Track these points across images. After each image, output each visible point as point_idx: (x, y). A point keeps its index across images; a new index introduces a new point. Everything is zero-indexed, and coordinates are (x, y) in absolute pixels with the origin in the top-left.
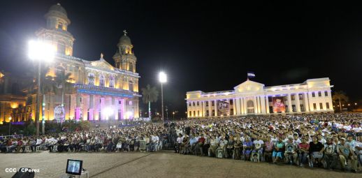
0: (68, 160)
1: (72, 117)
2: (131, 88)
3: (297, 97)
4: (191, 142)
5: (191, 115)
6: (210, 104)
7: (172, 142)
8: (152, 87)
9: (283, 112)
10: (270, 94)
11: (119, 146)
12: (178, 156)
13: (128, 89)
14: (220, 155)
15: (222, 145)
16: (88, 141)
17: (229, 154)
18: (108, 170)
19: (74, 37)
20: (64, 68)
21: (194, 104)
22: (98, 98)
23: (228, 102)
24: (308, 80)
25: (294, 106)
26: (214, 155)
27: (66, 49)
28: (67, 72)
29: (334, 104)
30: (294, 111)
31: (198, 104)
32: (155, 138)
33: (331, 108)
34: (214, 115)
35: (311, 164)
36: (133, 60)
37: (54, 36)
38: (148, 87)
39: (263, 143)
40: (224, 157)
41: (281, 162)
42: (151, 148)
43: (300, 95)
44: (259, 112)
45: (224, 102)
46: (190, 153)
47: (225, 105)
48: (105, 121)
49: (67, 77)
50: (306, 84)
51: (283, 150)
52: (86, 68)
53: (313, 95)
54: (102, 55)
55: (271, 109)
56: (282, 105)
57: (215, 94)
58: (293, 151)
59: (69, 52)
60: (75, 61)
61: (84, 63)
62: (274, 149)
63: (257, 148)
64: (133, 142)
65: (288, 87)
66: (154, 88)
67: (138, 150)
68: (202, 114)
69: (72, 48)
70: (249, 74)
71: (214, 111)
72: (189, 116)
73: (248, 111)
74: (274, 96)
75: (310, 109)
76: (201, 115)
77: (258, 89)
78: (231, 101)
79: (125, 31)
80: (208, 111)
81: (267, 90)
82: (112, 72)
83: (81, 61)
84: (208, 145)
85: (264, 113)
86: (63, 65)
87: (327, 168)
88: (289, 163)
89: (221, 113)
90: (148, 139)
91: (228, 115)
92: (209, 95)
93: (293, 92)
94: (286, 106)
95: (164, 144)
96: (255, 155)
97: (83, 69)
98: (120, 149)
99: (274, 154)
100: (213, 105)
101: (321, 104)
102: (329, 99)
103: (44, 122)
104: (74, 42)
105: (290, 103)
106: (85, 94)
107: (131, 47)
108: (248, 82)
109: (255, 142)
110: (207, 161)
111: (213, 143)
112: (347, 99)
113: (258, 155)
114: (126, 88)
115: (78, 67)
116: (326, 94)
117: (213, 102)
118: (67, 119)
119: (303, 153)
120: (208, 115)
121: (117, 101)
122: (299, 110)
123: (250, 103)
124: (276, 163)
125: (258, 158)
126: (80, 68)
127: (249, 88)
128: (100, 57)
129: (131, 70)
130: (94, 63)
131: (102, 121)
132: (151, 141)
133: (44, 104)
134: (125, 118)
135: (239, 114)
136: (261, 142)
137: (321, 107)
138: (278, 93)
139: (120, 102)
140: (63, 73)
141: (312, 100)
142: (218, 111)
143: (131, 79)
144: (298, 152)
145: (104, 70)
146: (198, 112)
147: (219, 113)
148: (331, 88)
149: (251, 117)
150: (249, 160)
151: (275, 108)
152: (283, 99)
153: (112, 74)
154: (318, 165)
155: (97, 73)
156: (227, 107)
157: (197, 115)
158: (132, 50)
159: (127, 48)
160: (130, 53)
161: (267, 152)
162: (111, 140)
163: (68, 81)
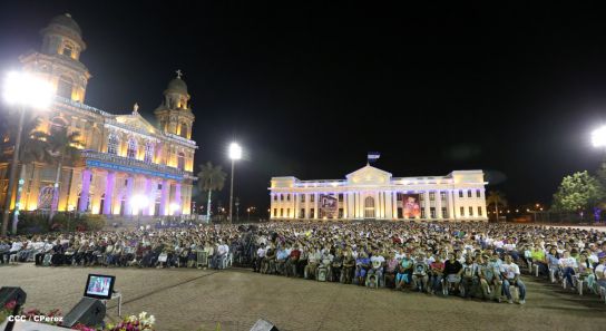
0: (90, 275)
1: (72, 207)
2: (181, 165)
3: (438, 196)
4: (280, 255)
5: (275, 214)
6: (307, 198)
7: (248, 256)
8: (214, 165)
9: (418, 217)
10: (399, 190)
11: (163, 258)
12: (258, 276)
13: (176, 166)
14: (322, 277)
15: (326, 262)
16: (109, 248)
17: (335, 275)
18: (148, 295)
19: (90, 72)
20: (65, 121)
21: (282, 198)
22: (123, 177)
23: (336, 197)
24: (454, 172)
25: (433, 209)
26: (312, 277)
27: (74, 90)
28: (72, 129)
29: (488, 209)
30: (432, 216)
31: (289, 198)
32: (223, 249)
33: (485, 216)
34: (312, 216)
35: (445, 292)
36: (189, 119)
37: (55, 66)
38: (209, 164)
39: (383, 260)
40: (328, 280)
41: (407, 287)
42: (215, 263)
43: (442, 193)
44: (383, 216)
45: (330, 197)
46: (277, 273)
47: (331, 202)
48: (132, 217)
49: (71, 138)
50: (451, 177)
51: (410, 271)
52: (107, 126)
53: (461, 194)
54: (136, 107)
55: (400, 211)
56: (416, 206)
57: (316, 184)
58: (423, 273)
59: (78, 96)
60: (88, 111)
61: (103, 117)
62: (398, 269)
63: (376, 267)
64: (186, 253)
65: (426, 180)
66: (219, 168)
67: (194, 267)
68: (293, 214)
69: (83, 90)
70: (370, 157)
71: (313, 210)
72: (272, 216)
73: (367, 213)
74: (405, 192)
75: (455, 215)
76: (292, 216)
77: (382, 180)
78: (341, 196)
79: (179, 72)
80: (303, 210)
81: (396, 182)
82: (152, 135)
83: (98, 113)
84: (306, 262)
85: (389, 218)
86: (65, 116)
87: (465, 297)
88: (417, 290)
89: (324, 214)
90: (212, 249)
91: (335, 218)
92: (307, 184)
93: (432, 188)
94: (423, 209)
95: (236, 258)
96: (372, 277)
97: (102, 127)
98: (165, 264)
99: (398, 275)
100: (312, 201)
101: (471, 209)
102: (482, 202)
103: (17, 213)
104: (88, 80)
105: (427, 205)
106: (99, 169)
107: (187, 97)
108: (368, 168)
109: (373, 258)
110: (303, 285)
111: (312, 258)
112: (505, 203)
113: (377, 277)
114: (173, 163)
115: (92, 123)
116: (478, 194)
117: (313, 196)
118: (61, 209)
119: (436, 276)
120: (303, 216)
121: (155, 183)
122: (440, 216)
123: (370, 201)
124: (400, 290)
125: (376, 281)
126: (95, 125)
127: (369, 178)
128: (133, 110)
129: (183, 134)
130: (121, 119)
131: (126, 217)
132: (215, 252)
133: (21, 182)
134: (166, 214)
135: (351, 218)
136: (381, 259)
137: (471, 214)
138: (410, 189)
139: (160, 187)
140: (65, 130)
141: (459, 202)
142: (320, 210)
143: (183, 150)
144: (429, 275)
145: (137, 131)
146: (289, 210)
147: (321, 213)
148: (486, 186)
149: (369, 223)
150: (363, 285)
151: (406, 212)
152: (417, 197)
153: (151, 139)
154: (455, 293)
155: (125, 135)
156: (334, 205)
157: (285, 216)
158: (188, 102)
159: (181, 98)
160: (185, 108)
161: (389, 273)
162: (149, 248)
163: (72, 145)
